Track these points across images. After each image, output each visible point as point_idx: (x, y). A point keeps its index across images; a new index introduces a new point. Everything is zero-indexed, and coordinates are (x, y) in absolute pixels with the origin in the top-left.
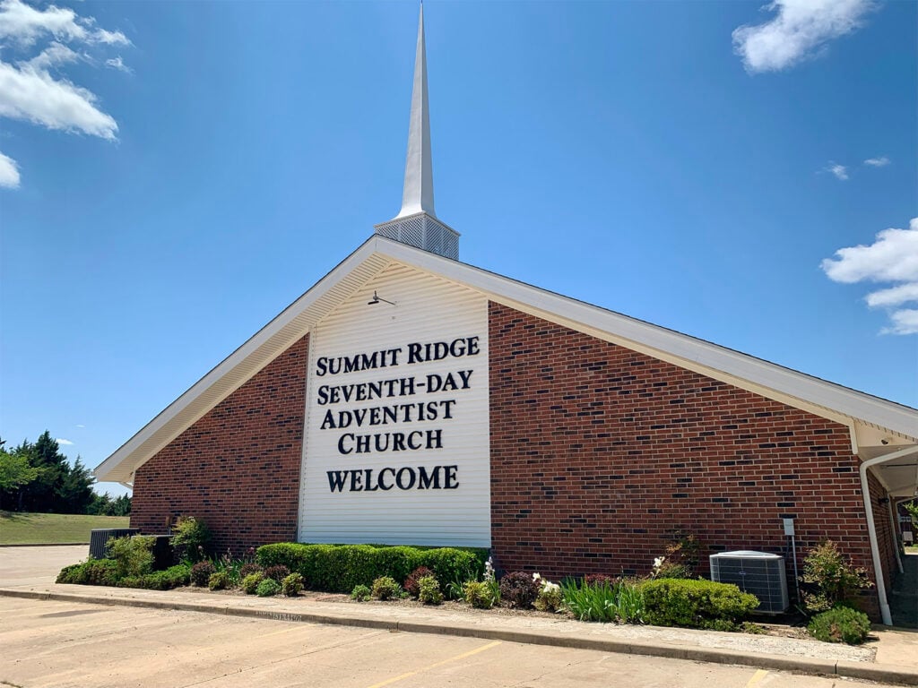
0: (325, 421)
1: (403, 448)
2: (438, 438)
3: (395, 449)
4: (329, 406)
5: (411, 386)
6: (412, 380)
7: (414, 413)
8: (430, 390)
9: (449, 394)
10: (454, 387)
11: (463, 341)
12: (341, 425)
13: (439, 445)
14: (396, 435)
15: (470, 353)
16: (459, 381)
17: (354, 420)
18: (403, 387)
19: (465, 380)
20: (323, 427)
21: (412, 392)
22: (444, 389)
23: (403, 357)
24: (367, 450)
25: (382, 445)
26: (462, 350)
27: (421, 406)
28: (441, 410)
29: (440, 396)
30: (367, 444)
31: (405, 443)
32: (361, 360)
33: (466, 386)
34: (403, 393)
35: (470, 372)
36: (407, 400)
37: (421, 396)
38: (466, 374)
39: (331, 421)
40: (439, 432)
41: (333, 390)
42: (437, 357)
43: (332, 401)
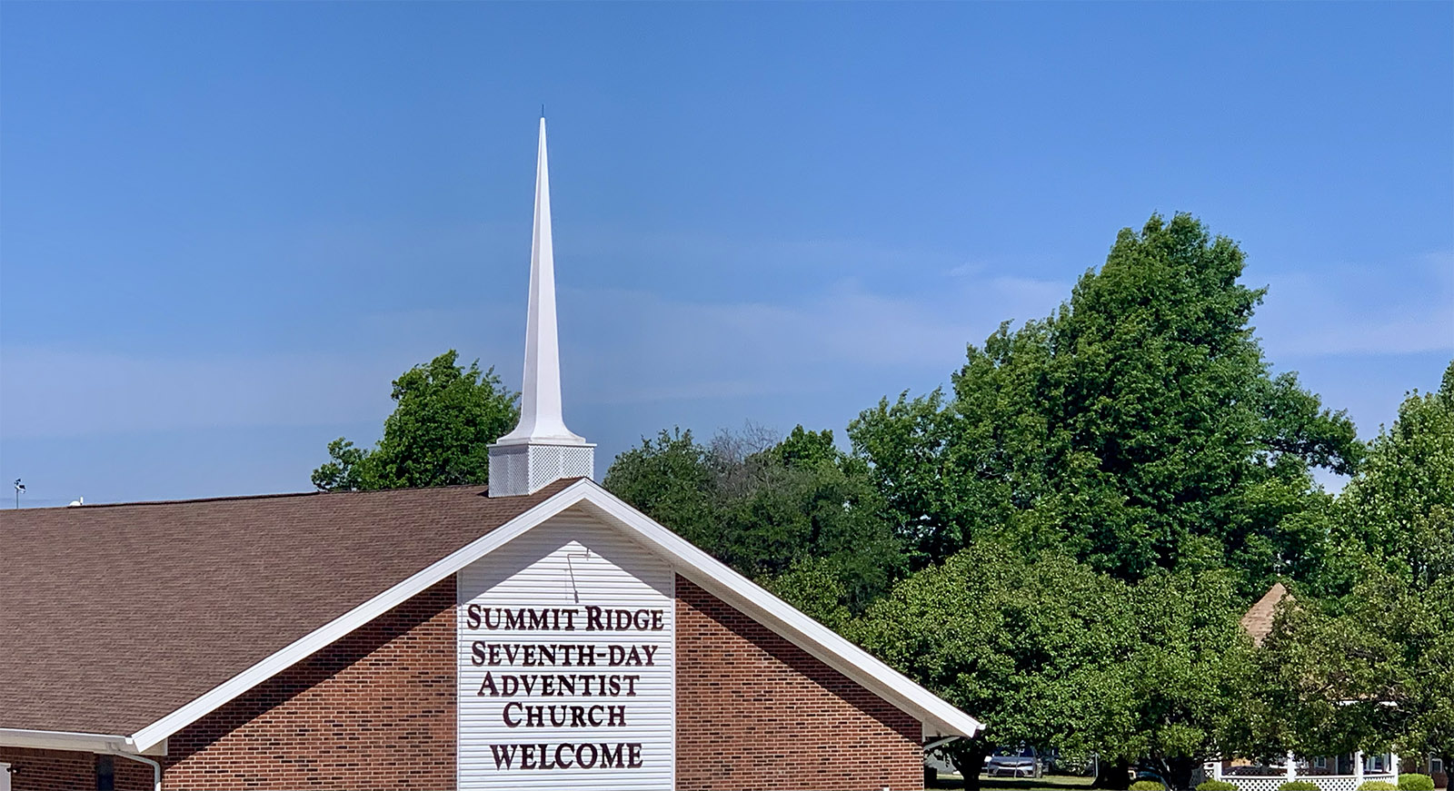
0: (484, 686)
1: (583, 724)
2: (621, 715)
3: (574, 724)
4: (486, 668)
5: (591, 655)
6: (591, 648)
7: (595, 686)
8: (612, 663)
9: (633, 669)
10: (639, 663)
11: (647, 612)
12: (505, 693)
13: (622, 723)
14: (574, 709)
15: (654, 628)
16: (643, 657)
17: (522, 686)
18: (582, 655)
19: (650, 655)
20: (481, 694)
21: (592, 663)
22: (628, 664)
23: (581, 620)
24: (540, 724)
25: (558, 718)
26: (646, 622)
27: (602, 678)
28: (625, 685)
29: (622, 670)
30: (540, 716)
31: (585, 717)
32: (527, 614)
33: (650, 663)
34: (581, 663)
35: (655, 648)
36: (587, 670)
37: (602, 667)
38: (651, 650)
39: (492, 686)
40: (622, 708)
41: (491, 647)
42: (619, 627)
43: (491, 663)
